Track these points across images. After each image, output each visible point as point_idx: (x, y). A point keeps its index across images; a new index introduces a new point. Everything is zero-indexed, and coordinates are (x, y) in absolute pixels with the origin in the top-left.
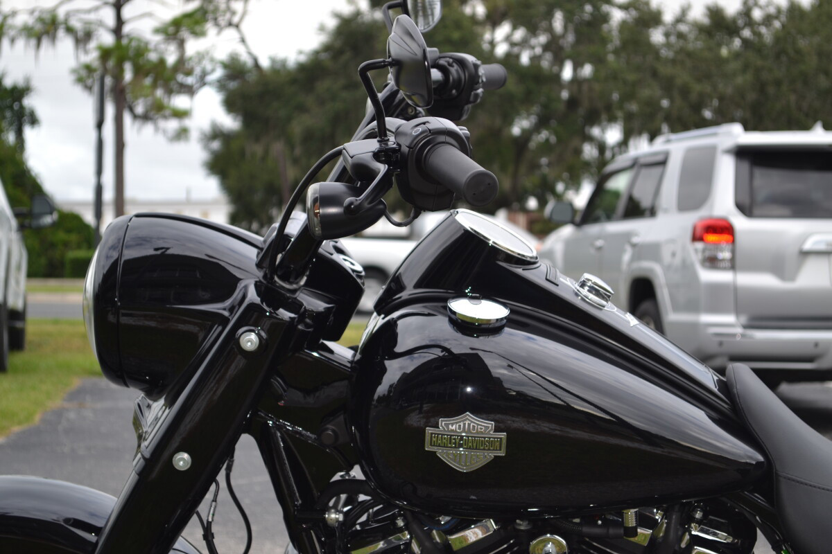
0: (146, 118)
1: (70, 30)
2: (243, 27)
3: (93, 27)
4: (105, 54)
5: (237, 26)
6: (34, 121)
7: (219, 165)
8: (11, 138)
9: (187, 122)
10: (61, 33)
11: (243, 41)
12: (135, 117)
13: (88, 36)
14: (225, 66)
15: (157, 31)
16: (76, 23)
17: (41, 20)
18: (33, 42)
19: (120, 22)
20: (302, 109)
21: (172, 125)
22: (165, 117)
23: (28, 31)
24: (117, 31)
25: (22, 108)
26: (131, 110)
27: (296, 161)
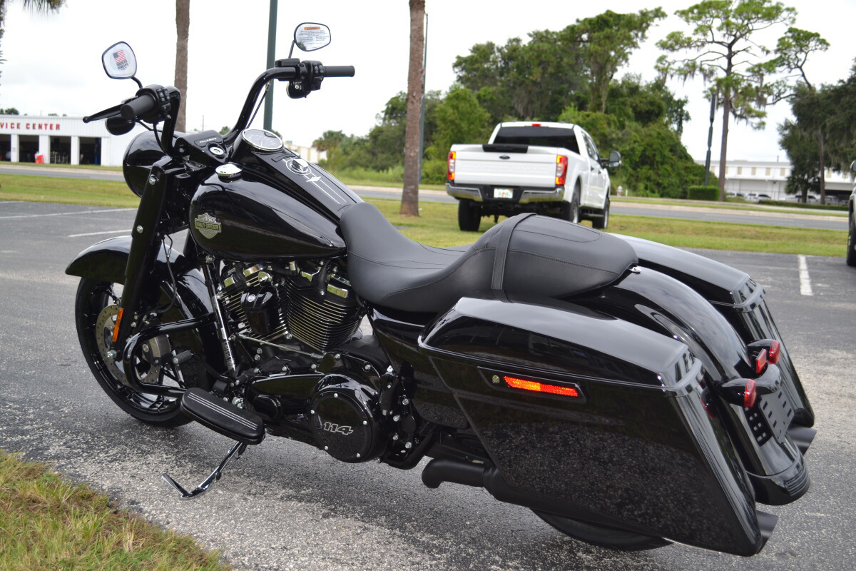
0: (741, 117)
1: (702, 70)
2: (803, 67)
3: (715, 68)
4: (719, 82)
5: (800, 68)
6: (688, 118)
7: (787, 144)
8: (675, 126)
9: (764, 119)
10: (697, 72)
11: (803, 75)
12: (736, 116)
13: (712, 73)
14: (795, 89)
15: (748, 70)
16: (706, 67)
17: (687, 65)
18: (683, 77)
19: (730, 65)
20: (832, 113)
21: (757, 120)
22: (752, 117)
23: (680, 71)
24: (728, 71)
25: (682, 111)
26: (734, 113)
27: (826, 142)
